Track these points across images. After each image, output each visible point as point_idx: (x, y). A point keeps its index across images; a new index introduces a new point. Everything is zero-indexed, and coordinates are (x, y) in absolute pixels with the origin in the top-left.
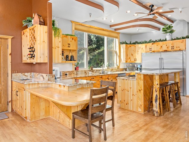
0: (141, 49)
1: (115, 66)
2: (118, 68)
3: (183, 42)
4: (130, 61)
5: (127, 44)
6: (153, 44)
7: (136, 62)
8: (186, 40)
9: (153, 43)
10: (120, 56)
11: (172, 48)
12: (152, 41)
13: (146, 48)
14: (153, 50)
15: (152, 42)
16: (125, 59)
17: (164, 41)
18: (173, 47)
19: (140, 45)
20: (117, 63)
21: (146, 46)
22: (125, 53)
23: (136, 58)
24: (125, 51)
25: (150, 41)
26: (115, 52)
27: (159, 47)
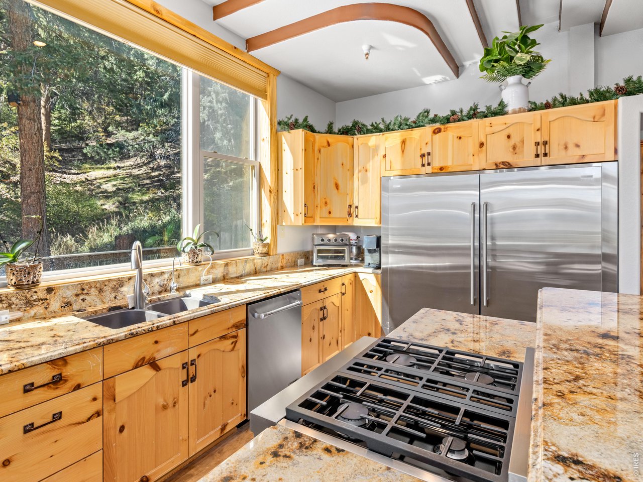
0: (377, 159)
1: (253, 242)
2: (267, 254)
3: (603, 115)
4: (326, 214)
5: (312, 129)
6: (437, 131)
7: (357, 222)
8: (616, 107)
9: (437, 125)
10: (277, 193)
11: (541, 150)
12: (431, 116)
13: (403, 152)
14: (437, 163)
15: (433, 121)
16: (301, 209)
17: (495, 114)
18: (545, 143)
19: (373, 139)
20: (261, 225)
21: (404, 142)
22: (301, 174)
23: (356, 204)
24: (301, 164)
25: (424, 119)
26: (253, 167)
27: (471, 145)
